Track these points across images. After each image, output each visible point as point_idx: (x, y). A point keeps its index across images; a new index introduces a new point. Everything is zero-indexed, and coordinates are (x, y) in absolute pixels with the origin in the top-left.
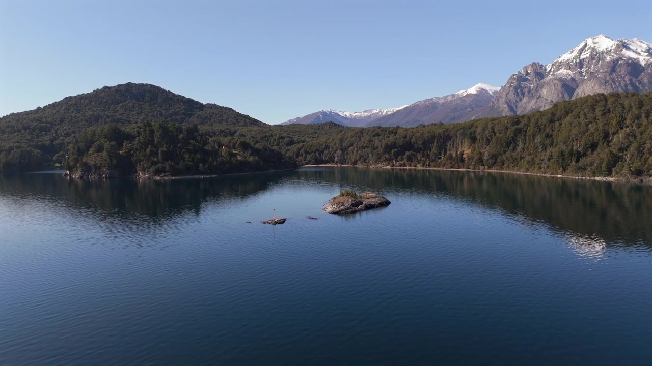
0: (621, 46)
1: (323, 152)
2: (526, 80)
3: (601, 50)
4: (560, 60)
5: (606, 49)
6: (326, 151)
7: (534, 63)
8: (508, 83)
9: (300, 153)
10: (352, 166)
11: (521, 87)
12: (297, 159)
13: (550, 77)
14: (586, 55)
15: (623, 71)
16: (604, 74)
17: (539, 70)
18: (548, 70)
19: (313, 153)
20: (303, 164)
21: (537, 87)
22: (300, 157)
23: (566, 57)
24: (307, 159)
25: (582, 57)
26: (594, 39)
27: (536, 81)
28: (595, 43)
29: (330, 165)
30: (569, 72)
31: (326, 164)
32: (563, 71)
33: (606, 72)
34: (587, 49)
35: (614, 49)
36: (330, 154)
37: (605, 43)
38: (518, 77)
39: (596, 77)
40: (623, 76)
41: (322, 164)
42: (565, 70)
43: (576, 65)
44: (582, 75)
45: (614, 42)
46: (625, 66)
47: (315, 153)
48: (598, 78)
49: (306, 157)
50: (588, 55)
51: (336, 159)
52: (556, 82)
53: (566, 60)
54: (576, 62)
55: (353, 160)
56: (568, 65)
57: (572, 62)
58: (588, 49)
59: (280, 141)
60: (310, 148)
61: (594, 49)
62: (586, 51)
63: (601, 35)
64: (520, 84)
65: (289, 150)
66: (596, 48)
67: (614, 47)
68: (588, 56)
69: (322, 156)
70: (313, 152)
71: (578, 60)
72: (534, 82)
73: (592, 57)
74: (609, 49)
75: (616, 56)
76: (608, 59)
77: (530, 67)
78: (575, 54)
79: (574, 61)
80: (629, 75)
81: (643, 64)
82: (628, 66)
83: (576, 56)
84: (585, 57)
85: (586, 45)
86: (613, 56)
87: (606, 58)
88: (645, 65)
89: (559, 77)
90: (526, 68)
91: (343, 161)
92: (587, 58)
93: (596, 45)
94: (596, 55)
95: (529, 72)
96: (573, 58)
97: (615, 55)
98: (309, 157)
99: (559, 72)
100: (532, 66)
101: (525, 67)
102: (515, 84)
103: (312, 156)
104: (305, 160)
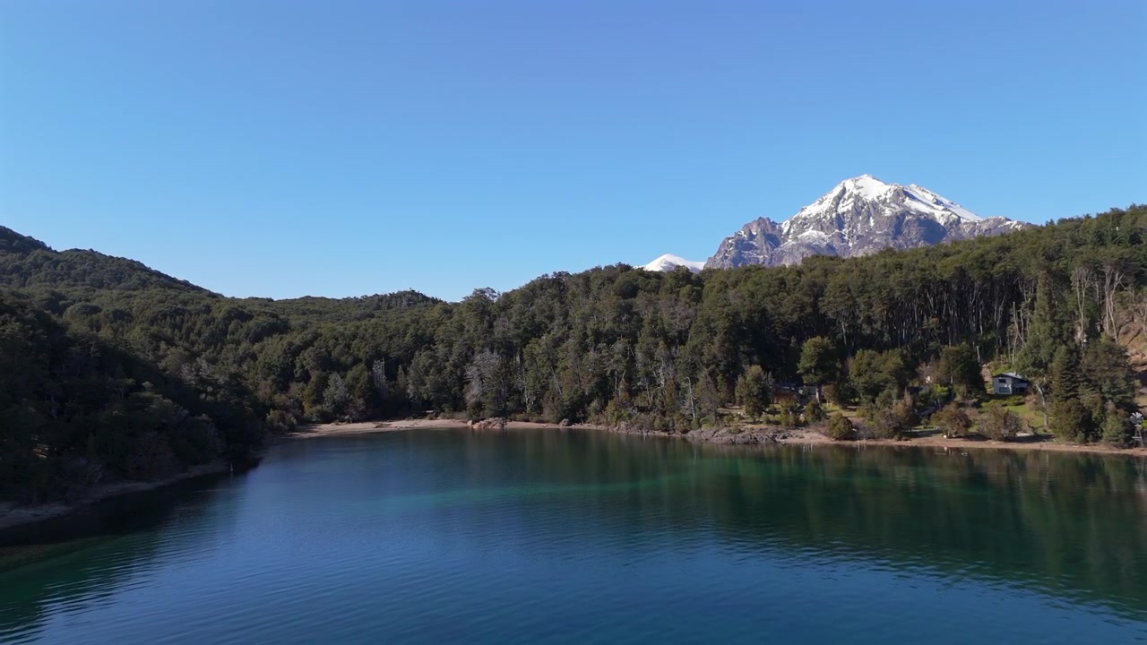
0: (902, 193)
1: (406, 360)
2: (751, 247)
3: (869, 199)
4: (804, 214)
5: (878, 198)
6: (422, 359)
7: (760, 218)
8: (719, 252)
9: (298, 372)
10: (562, 426)
11: (743, 258)
12: (279, 398)
13: (790, 242)
14: (846, 207)
15: (914, 233)
16: (885, 237)
17: (770, 232)
18: (785, 231)
19: (362, 366)
20: (305, 423)
21: (771, 259)
22: (295, 388)
23: (813, 210)
24: (326, 394)
25: (841, 210)
26: (856, 181)
27: (767, 249)
28: (859, 188)
29: (440, 423)
30: (822, 234)
31: (422, 416)
32: (811, 233)
33: (887, 234)
34: (846, 196)
35: (890, 198)
36: (439, 371)
37: (874, 189)
38: (736, 242)
39: (871, 242)
40: (915, 241)
41: (402, 418)
42: (815, 232)
43: (832, 223)
44: (843, 241)
45: (888, 187)
46: (916, 225)
47: (369, 366)
48: (876, 243)
49: (323, 383)
50: (850, 207)
51: (473, 393)
52: (804, 250)
53: (814, 214)
54: (831, 217)
55: (565, 396)
56: (818, 222)
57: (825, 217)
58: (849, 198)
59: (231, 327)
60: (348, 346)
61: (858, 198)
62: (845, 199)
63: (865, 175)
64: (740, 253)
65: (254, 357)
66: (861, 195)
67: (889, 195)
68: (850, 209)
69: (401, 379)
70: (357, 361)
71: (834, 215)
72: (765, 251)
73: (857, 211)
74: (882, 198)
75: (898, 209)
76: (888, 212)
77: (755, 226)
78: (827, 204)
79: (829, 217)
80: (924, 239)
81: (942, 222)
82: (920, 225)
83: (831, 208)
84: (845, 209)
85: (844, 191)
86: (894, 208)
87: (884, 210)
88: (945, 224)
89: (807, 242)
90: (748, 227)
91: (508, 402)
92: (848, 211)
93: (860, 190)
94: (862, 208)
95: (755, 233)
96: (826, 212)
97: (897, 207)
98: (337, 387)
99: (805, 234)
100: (759, 224)
101: (745, 225)
102: (733, 253)
103: (356, 379)
104: (319, 400)
